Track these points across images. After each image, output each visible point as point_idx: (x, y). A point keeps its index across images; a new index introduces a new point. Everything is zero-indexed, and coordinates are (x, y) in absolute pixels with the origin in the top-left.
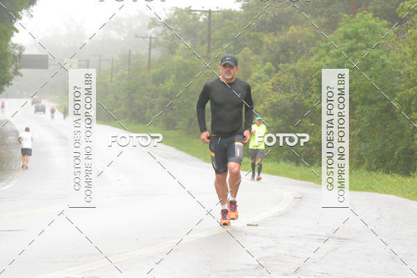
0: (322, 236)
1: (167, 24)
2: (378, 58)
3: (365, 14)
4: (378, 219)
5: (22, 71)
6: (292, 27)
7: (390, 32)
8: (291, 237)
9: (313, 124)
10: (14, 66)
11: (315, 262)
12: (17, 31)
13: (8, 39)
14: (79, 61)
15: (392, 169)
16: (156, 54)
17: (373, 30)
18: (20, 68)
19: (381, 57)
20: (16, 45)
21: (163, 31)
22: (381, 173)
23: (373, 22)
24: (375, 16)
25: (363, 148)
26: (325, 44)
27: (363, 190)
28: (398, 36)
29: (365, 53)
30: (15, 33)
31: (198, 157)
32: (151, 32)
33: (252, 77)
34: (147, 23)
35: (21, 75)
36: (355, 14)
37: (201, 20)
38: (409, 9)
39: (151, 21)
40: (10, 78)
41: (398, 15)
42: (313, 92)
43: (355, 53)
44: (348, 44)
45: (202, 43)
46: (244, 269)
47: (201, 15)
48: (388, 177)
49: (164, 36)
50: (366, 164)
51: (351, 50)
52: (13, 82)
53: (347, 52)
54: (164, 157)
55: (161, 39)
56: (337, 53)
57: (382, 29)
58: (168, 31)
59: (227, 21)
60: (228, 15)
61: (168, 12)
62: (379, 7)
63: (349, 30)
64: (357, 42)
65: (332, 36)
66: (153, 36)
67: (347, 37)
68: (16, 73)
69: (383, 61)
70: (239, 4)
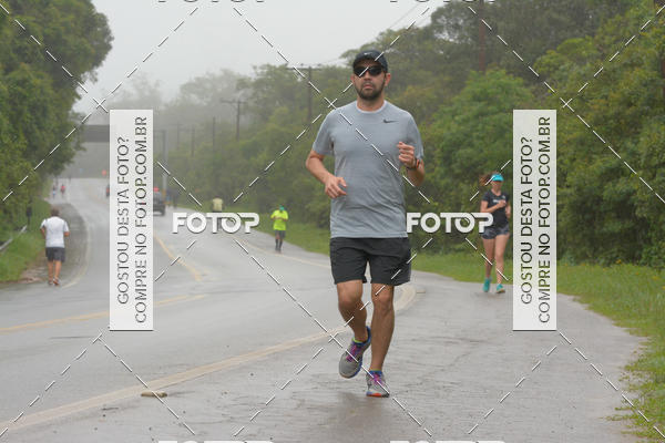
0: (450, 338)
1: (259, 84)
5: (85, 145)
6: (410, 87)
7: (527, 92)
8: (414, 340)
9: (437, 204)
12: (79, 98)
13: (69, 107)
16: (246, 121)
17: (506, 89)
18: (83, 141)
20: (78, 114)
21: (254, 94)
23: (504, 80)
24: (508, 73)
29: (496, 117)
30: (77, 101)
31: (300, 245)
32: (239, 95)
34: (235, 85)
35: (84, 150)
36: (484, 70)
37: (299, 80)
38: (548, 65)
39: (239, 82)
40: (72, 155)
42: (436, 165)
43: (485, 118)
44: (477, 107)
45: (302, 108)
47: (299, 74)
49: (255, 99)
51: (482, 114)
52: (75, 159)
53: (477, 117)
55: (251, 103)
56: (464, 120)
57: (518, 88)
58: (259, 94)
59: (330, 81)
60: (331, 72)
61: (259, 71)
63: (478, 90)
64: (488, 104)
65: (457, 97)
66: (242, 100)
67: (476, 99)
68: (78, 147)
70: (345, 60)
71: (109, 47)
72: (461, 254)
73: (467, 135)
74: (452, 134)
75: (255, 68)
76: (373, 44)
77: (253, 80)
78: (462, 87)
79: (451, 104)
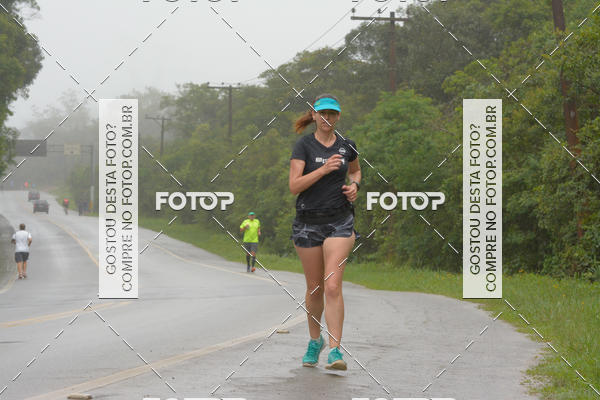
0: (361, 343)
1: (182, 102)
2: (423, 140)
3: (405, 90)
4: (425, 322)
5: (16, 159)
7: (435, 110)
10: (8, 152)
11: (354, 374)
12: (11, 114)
14: (82, 146)
15: (439, 265)
16: (169, 137)
17: (415, 108)
18: (14, 155)
19: (426, 139)
20: (10, 129)
21: (177, 112)
22: (427, 270)
23: (414, 100)
24: (417, 92)
25: (407, 242)
26: (361, 127)
27: (407, 290)
28: (444, 114)
29: (406, 133)
30: (9, 117)
31: (219, 254)
32: (163, 113)
33: (280, 163)
34: (159, 102)
35: (15, 163)
36: (394, 90)
38: (456, 84)
39: (163, 100)
40: (4, 168)
41: (443, 91)
43: (396, 135)
44: (387, 125)
45: (223, 125)
46: (274, 384)
47: (220, 92)
48: (436, 274)
49: (179, 116)
50: (411, 260)
51: (393, 131)
53: (388, 134)
54: (180, 255)
55: (174, 120)
56: (376, 136)
57: (427, 107)
58: (183, 111)
59: (250, 99)
60: (251, 91)
61: (182, 90)
62: (422, 82)
63: (389, 110)
64: (398, 123)
65: (369, 115)
66: (166, 117)
67: (387, 117)
69: (428, 143)
70: (263, 80)
71: (39, 67)
72: (373, 263)
73: (380, 151)
74: (366, 150)
75: (178, 86)
76: (290, 64)
77: (176, 98)
78: (373, 106)
79: (363, 122)
